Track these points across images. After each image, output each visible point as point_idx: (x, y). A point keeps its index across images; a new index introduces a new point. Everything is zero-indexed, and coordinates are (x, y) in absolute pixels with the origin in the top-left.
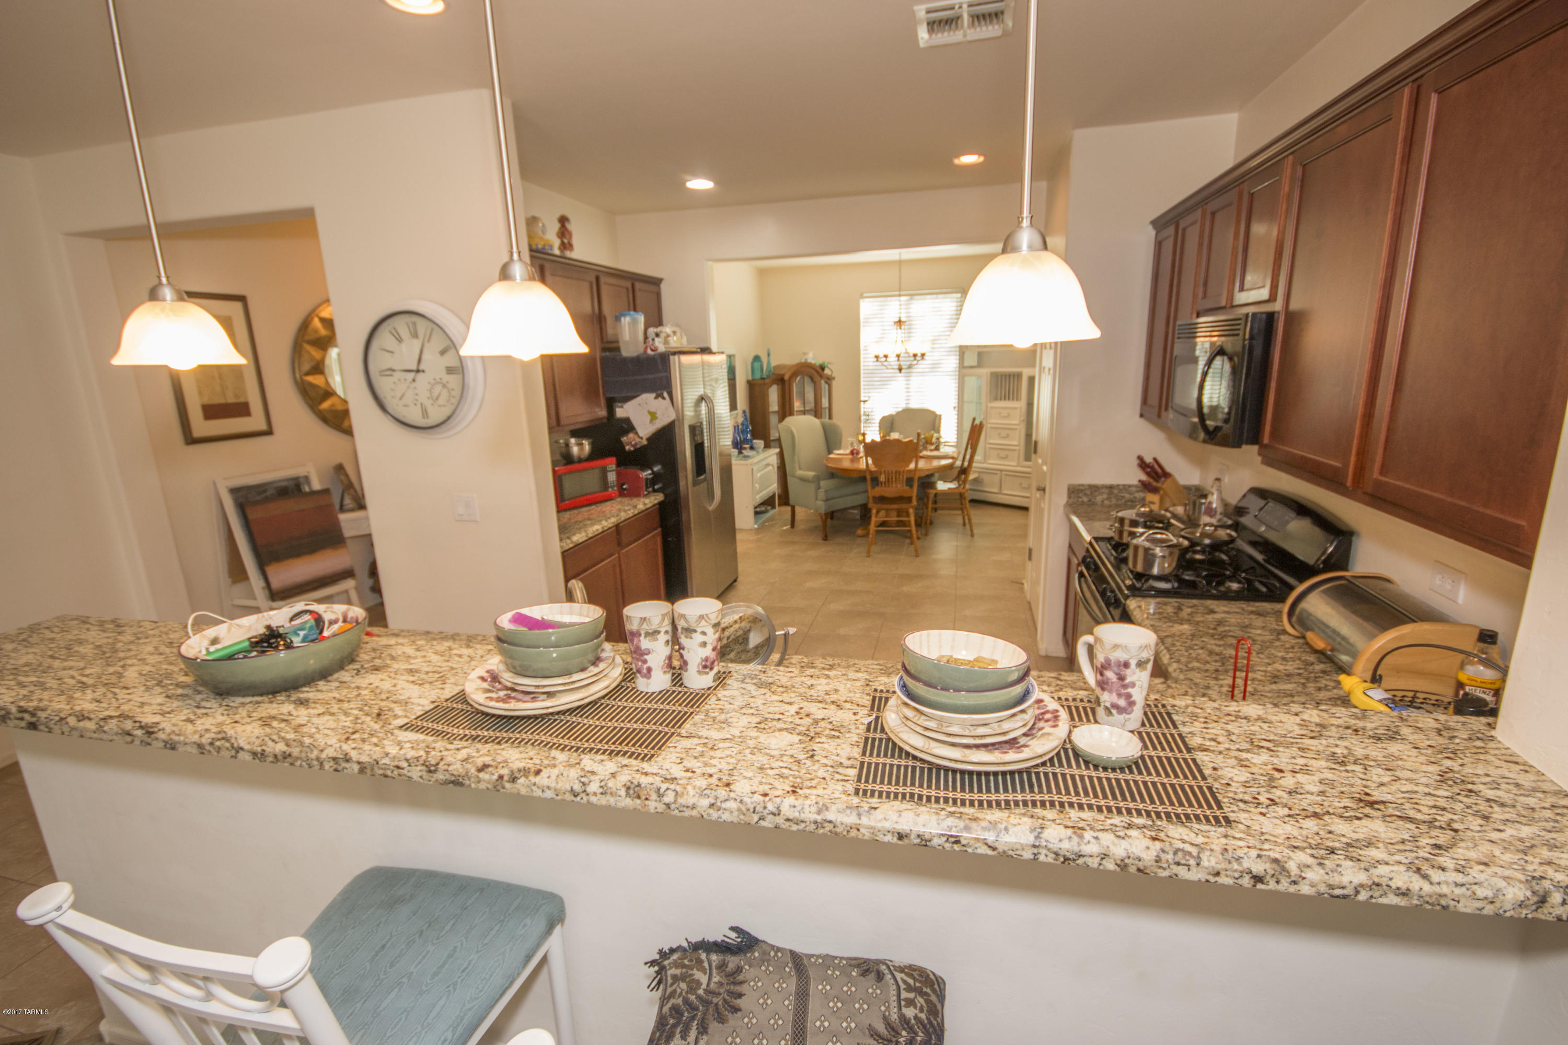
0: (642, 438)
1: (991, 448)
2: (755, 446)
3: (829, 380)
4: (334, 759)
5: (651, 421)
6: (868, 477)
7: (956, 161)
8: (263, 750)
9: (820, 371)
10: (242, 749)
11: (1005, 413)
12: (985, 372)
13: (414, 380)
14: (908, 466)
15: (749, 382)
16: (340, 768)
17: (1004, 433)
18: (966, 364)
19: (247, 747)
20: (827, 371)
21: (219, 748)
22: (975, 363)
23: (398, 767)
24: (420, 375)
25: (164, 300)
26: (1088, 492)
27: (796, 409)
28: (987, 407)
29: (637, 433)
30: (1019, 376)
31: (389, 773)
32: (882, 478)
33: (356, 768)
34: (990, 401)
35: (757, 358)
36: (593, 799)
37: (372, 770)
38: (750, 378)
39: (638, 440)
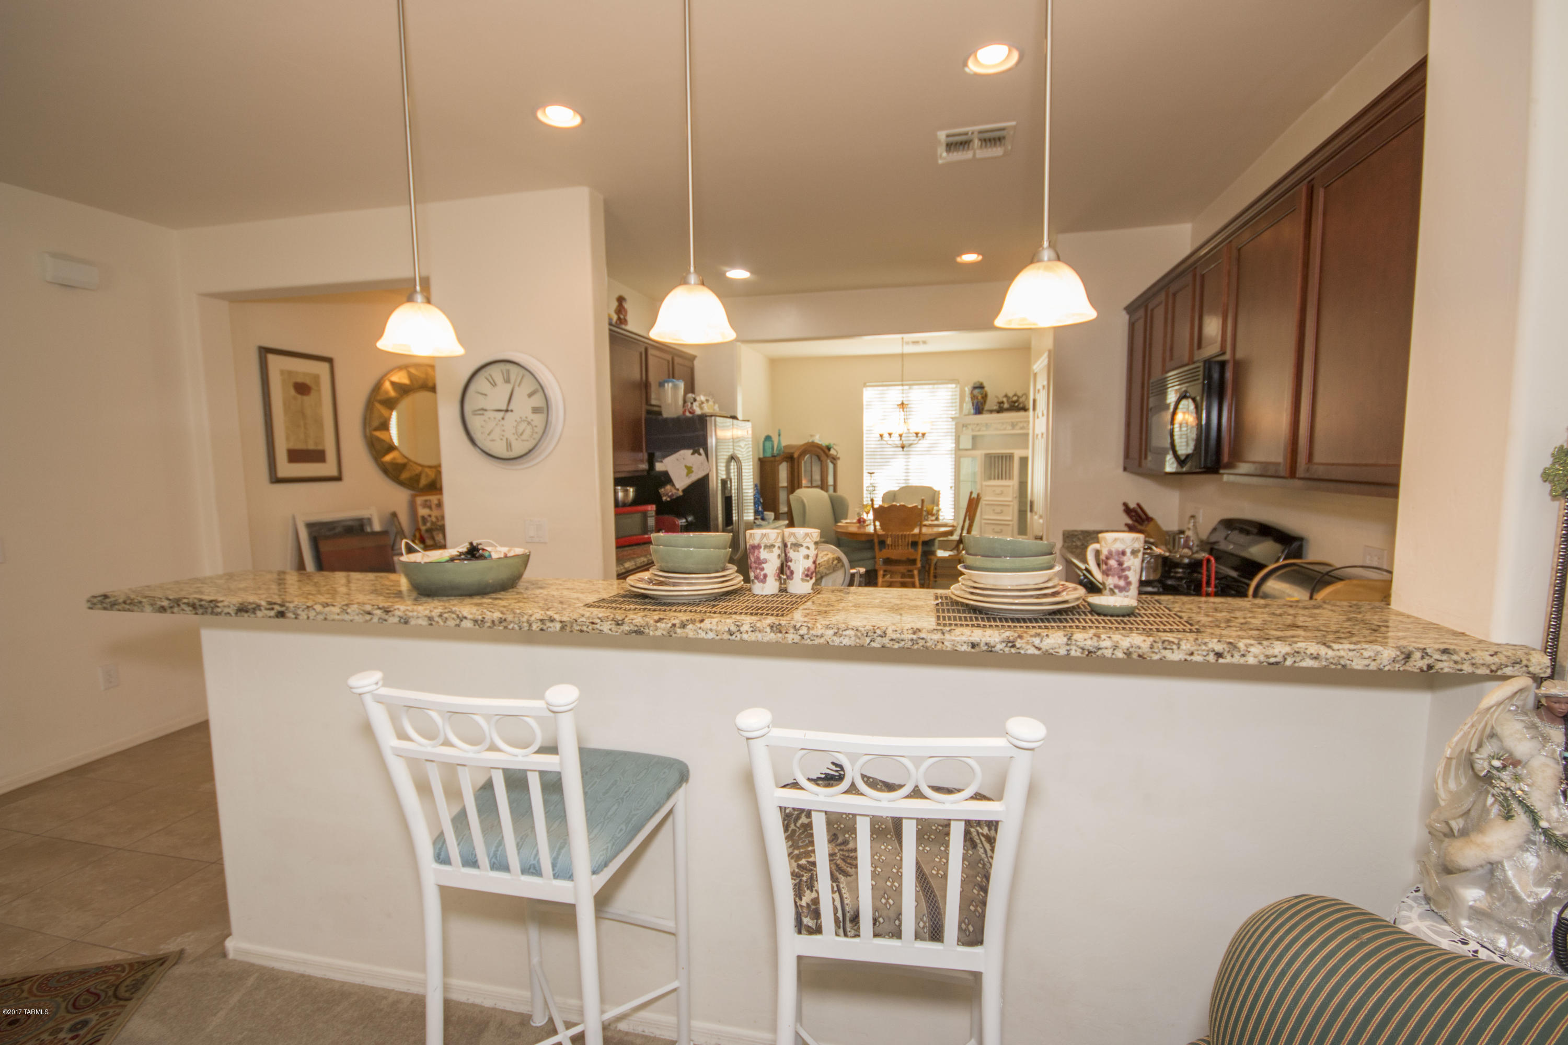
0: (678, 490)
1: (986, 524)
2: (766, 517)
3: (834, 459)
4: (542, 620)
5: (688, 475)
6: (876, 541)
7: (959, 259)
8: (484, 618)
9: (827, 451)
10: (466, 618)
11: (998, 490)
12: (980, 453)
13: (503, 419)
14: (913, 529)
15: (760, 459)
16: (545, 628)
17: (998, 509)
18: (961, 447)
19: (469, 616)
20: (832, 452)
21: (446, 619)
22: (970, 446)
23: (593, 623)
24: (509, 414)
25: (417, 302)
26: (1081, 537)
27: (803, 485)
28: (982, 485)
29: (673, 485)
30: (1010, 457)
31: (585, 628)
32: (889, 541)
33: (558, 626)
34: (985, 480)
35: (768, 438)
36: (745, 636)
37: (572, 626)
38: (761, 456)
39: (674, 491)
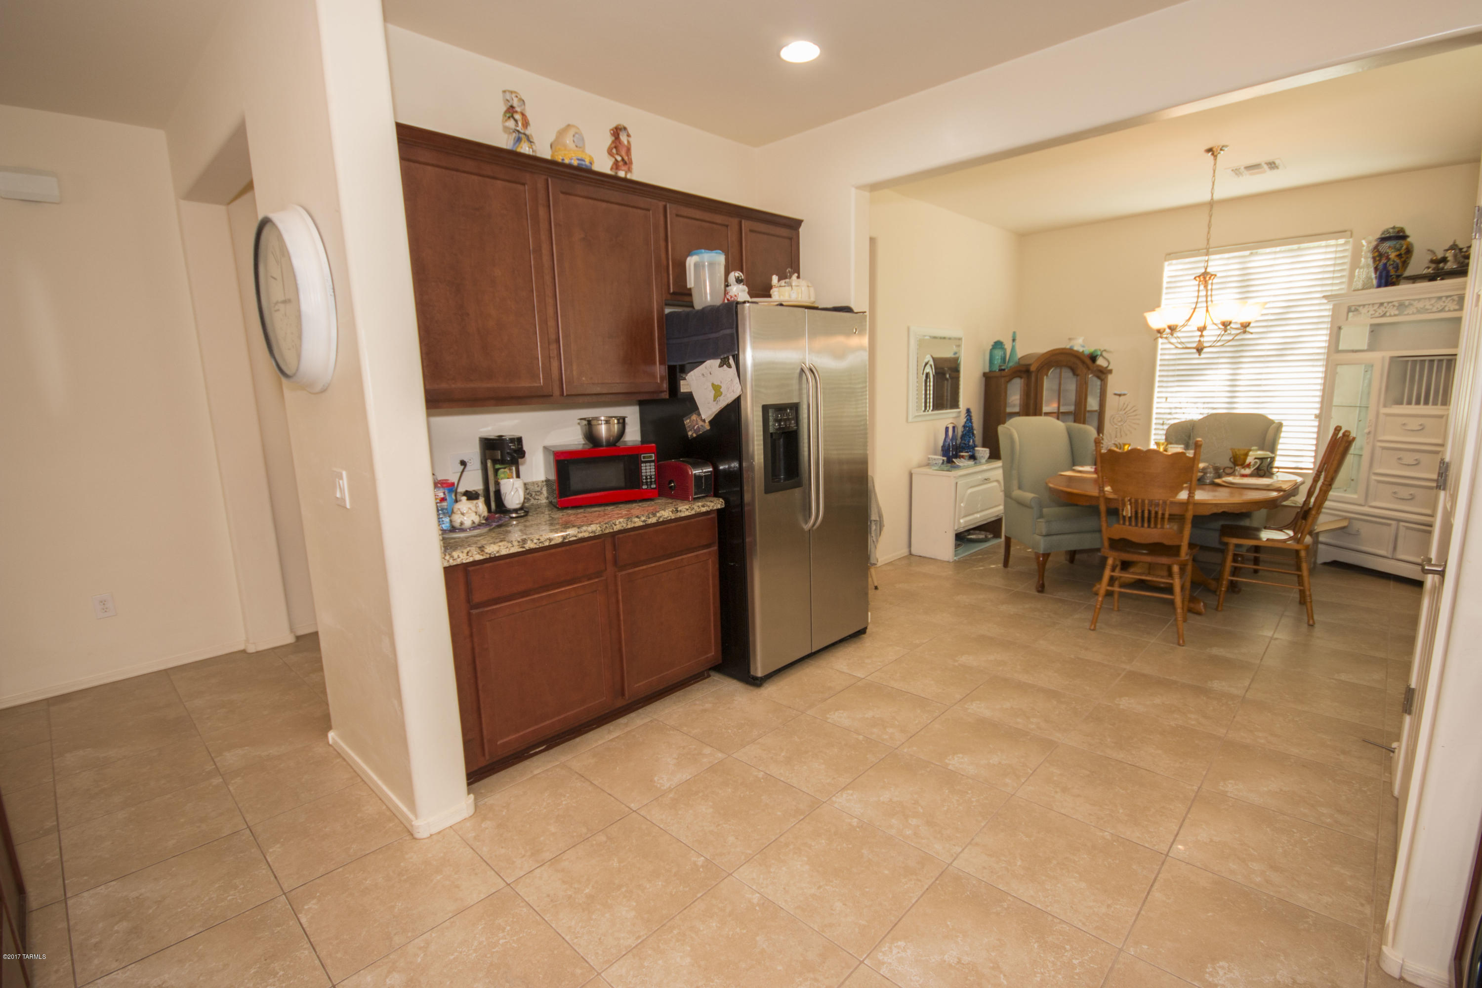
0: (704, 421)
1: (1379, 482)
2: (977, 455)
3: (1102, 374)
5: (716, 398)
6: (1103, 508)
9: (1089, 362)
11: (1414, 424)
12: (1380, 357)
13: (287, 314)
15: (985, 374)
17: (1409, 458)
18: (1341, 348)
20: (1100, 362)
22: (1362, 343)
27: (1045, 409)
29: (699, 414)
32: (1128, 511)
34: (1385, 406)
35: (998, 345)
38: (987, 370)
39: (701, 423)
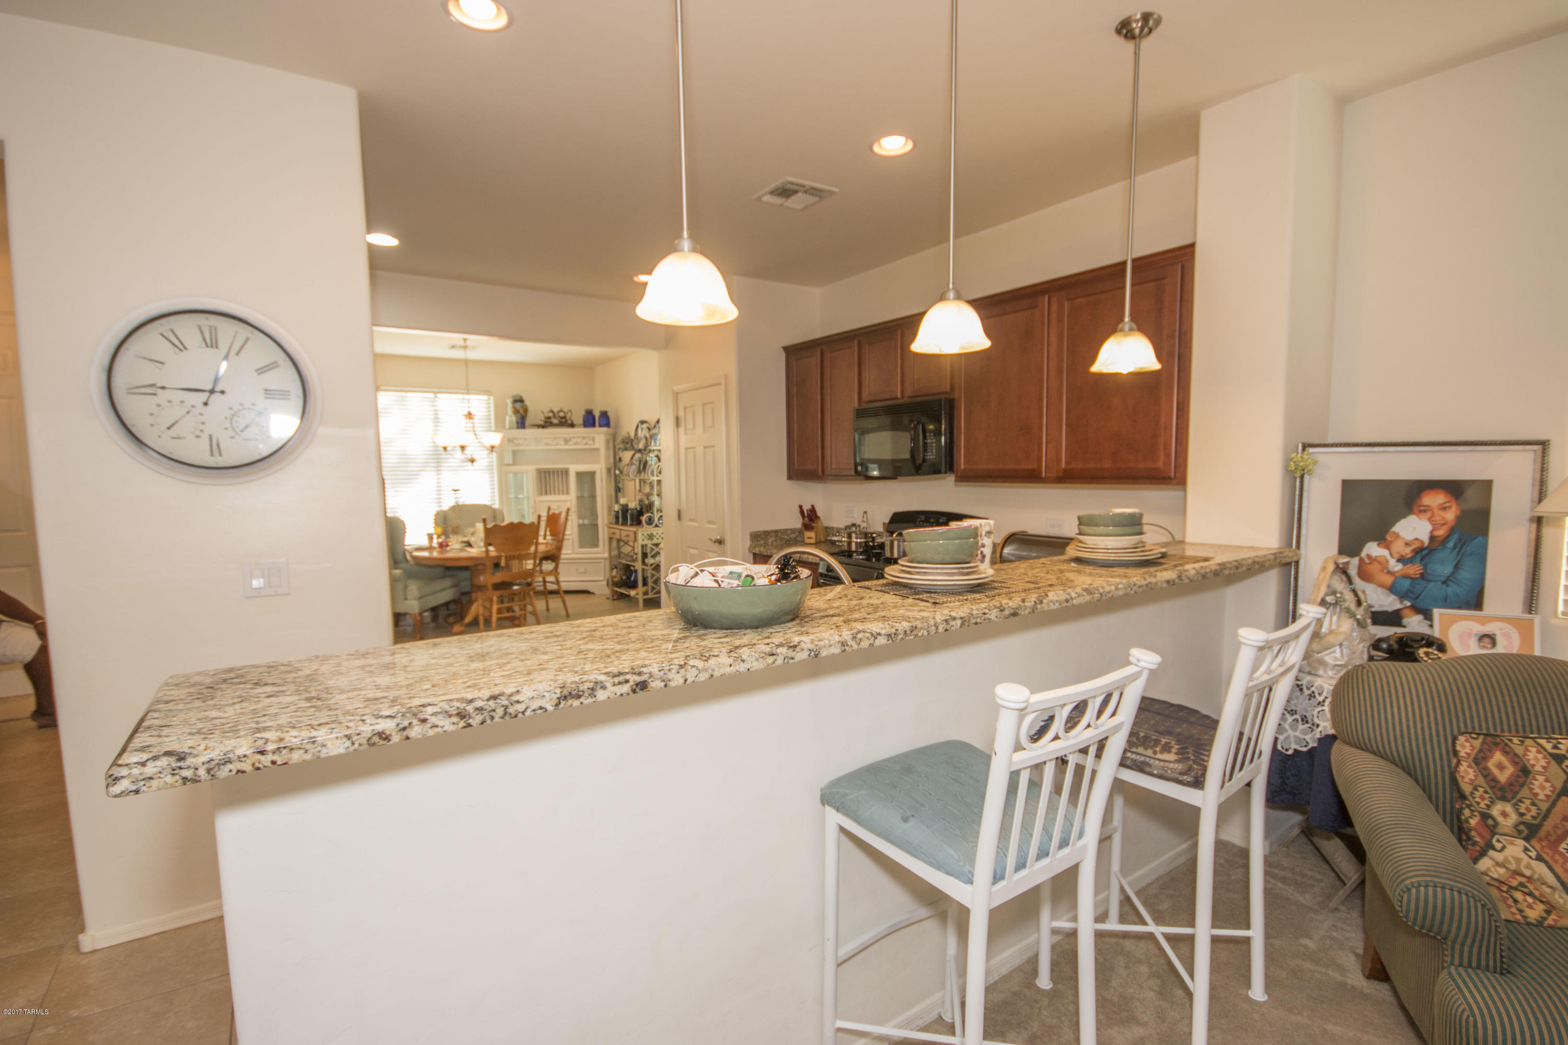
4: (946, 621)
7: (636, 279)
8: (897, 630)
10: (879, 634)
11: (554, 506)
12: (530, 468)
13: (206, 404)
14: (529, 548)
16: (948, 627)
18: (505, 462)
19: (883, 632)
21: (861, 639)
22: (511, 462)
23: (984, 614)
24: (216, 397)
28: (535, 501)
30: (566, 472)
31: (979, 620)
32: (503, 563)
33: (959, 622)
34: (538, 496)
36: (1075, 602)
37: (969, 621)
